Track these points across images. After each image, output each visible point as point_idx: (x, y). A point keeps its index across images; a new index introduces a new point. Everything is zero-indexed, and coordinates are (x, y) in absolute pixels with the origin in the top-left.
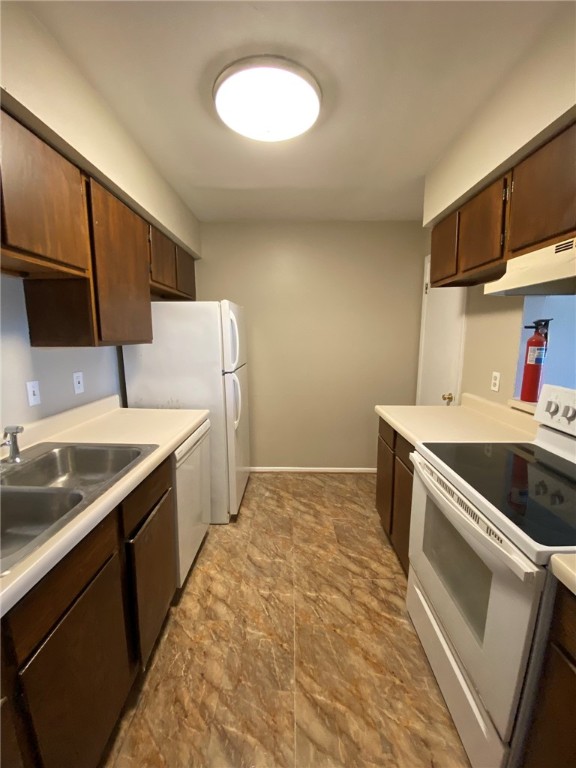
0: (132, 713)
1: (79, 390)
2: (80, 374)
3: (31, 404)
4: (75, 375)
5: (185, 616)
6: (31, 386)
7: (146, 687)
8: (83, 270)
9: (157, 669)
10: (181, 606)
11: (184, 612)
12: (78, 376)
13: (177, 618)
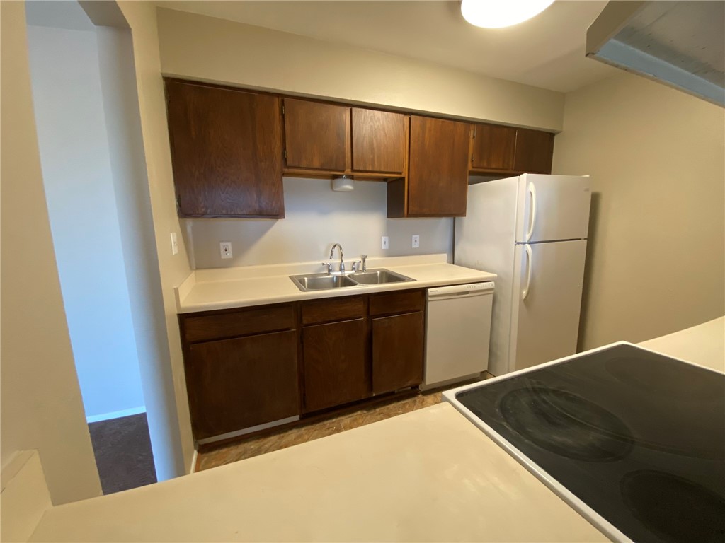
0: (365, 412)
1: (415, 245)
2: (418, 236)
3: (383, 248)
4: (414, 236)
5: (422, 403)
6: (384, 239)
7: (378, 410)
8: (401, 173)
9: (388, 408)
10: (425, 397)
11: (423, 400)
12: (416, 237)
13: (418, 401)
